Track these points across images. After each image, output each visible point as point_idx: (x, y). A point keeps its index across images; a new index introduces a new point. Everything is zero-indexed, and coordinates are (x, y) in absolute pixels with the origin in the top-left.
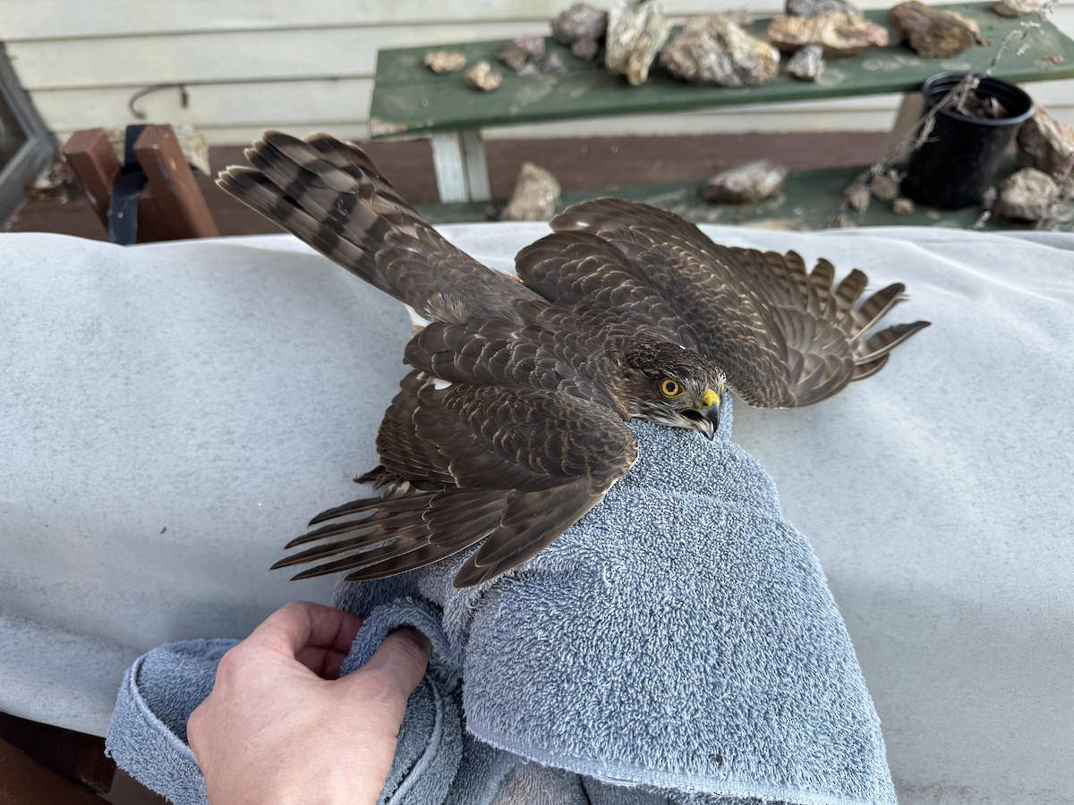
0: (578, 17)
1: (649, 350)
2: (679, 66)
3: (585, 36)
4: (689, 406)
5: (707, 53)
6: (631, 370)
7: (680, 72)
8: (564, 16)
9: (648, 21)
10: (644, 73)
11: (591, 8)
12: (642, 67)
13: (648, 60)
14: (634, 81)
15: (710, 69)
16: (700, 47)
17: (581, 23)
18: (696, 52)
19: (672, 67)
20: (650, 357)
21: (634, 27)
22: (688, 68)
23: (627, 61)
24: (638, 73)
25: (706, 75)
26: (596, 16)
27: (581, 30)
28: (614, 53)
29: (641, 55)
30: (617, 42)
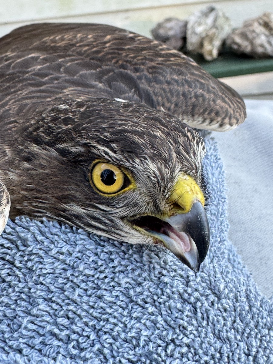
0: (169, 25)
1: (66, 111)
2: (239, 46)
3: (174, 36)
4: (146, 210)
5: (258, 35)
6: (35, 148)
7: (242, 49)
8: (159, 26)
9: (215, 20)
10: (215, 53)
11: (177, 19)
12: (213, 49)
13: (217, 43)
14: (208, 58)
15: (262, 46)
16: (254, 31)
17: (171, 29)
18: (250, 36)
19: (235, 47)
20: (66, 121)
21: (206, 24)
22: (246, 47)
23: (201, 45)
24: (211, 53)
25: (260, 50)
26: (181, 24)
27: (171, 33)
28: (193, 41)
29: (211, 40)
30: (194, 33)
